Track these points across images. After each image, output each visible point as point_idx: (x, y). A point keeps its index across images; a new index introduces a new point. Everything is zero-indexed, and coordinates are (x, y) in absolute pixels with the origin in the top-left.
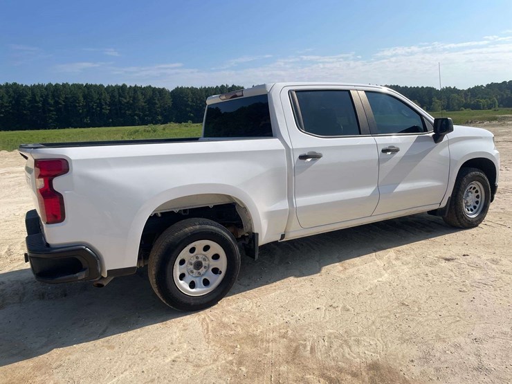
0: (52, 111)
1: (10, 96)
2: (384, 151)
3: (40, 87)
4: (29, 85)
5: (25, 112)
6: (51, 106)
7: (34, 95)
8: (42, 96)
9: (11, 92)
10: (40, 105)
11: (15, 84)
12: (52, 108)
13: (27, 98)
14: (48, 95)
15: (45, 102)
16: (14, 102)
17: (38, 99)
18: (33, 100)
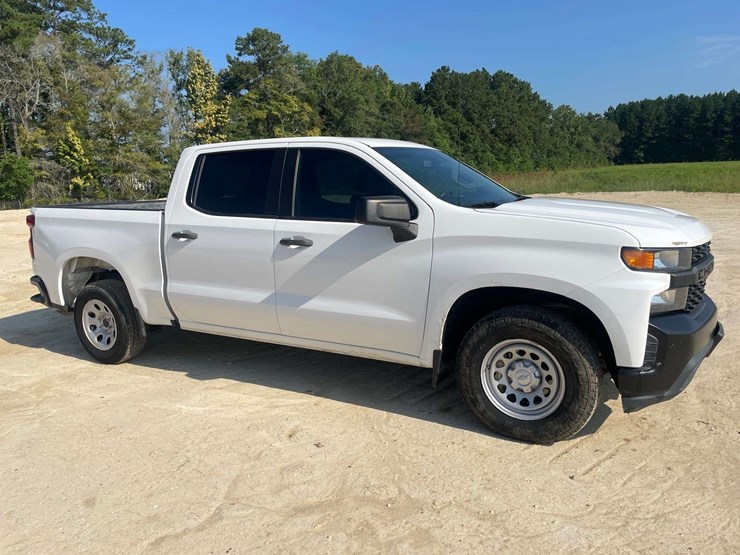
0: (727, 133)
1: (669, 115)
2: (285, 242)
3: (716, 97)
4: (701, 97)
5: (686, 136)
6: (727, 125)
7: (704, 111)
8: (715, 112)
9: (673, 108)
10: (710, 124)
11: (682, 96)
12: (727, 129)
13: (693, 115)
14: (725, 109)
15: (720, 119)
16: (674, 122)
17: (709, 117)
18: (703, 117)
